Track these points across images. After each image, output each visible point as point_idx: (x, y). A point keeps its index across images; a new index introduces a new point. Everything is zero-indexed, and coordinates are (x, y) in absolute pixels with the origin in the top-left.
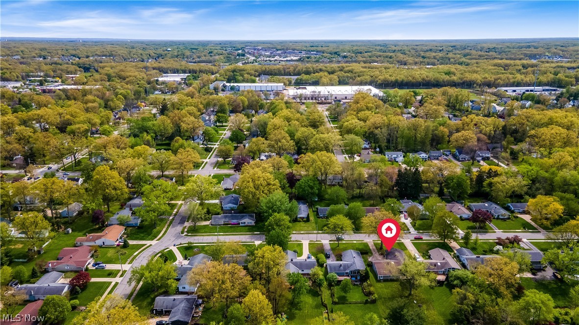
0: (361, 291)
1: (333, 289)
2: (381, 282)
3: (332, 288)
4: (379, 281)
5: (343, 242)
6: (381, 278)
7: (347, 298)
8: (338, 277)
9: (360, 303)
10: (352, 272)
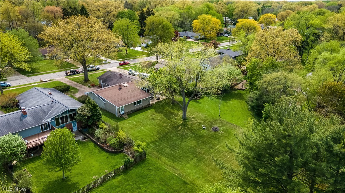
0: (96, 150)
1: (20, 175)
2: (124, 119)
3: (15, 175)
4: (121, 118)
5: (10, 89)
6: (122, 113)
7: (74, 180)
8: (26, 142)
9: (114, 177)
10: (57, 120)
